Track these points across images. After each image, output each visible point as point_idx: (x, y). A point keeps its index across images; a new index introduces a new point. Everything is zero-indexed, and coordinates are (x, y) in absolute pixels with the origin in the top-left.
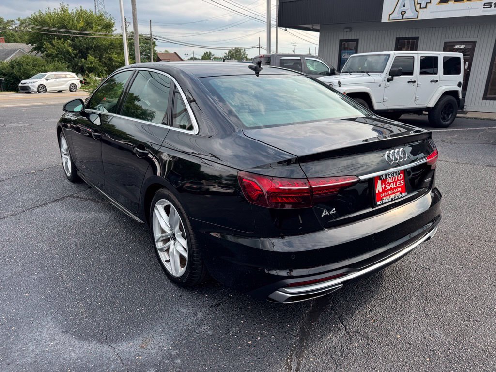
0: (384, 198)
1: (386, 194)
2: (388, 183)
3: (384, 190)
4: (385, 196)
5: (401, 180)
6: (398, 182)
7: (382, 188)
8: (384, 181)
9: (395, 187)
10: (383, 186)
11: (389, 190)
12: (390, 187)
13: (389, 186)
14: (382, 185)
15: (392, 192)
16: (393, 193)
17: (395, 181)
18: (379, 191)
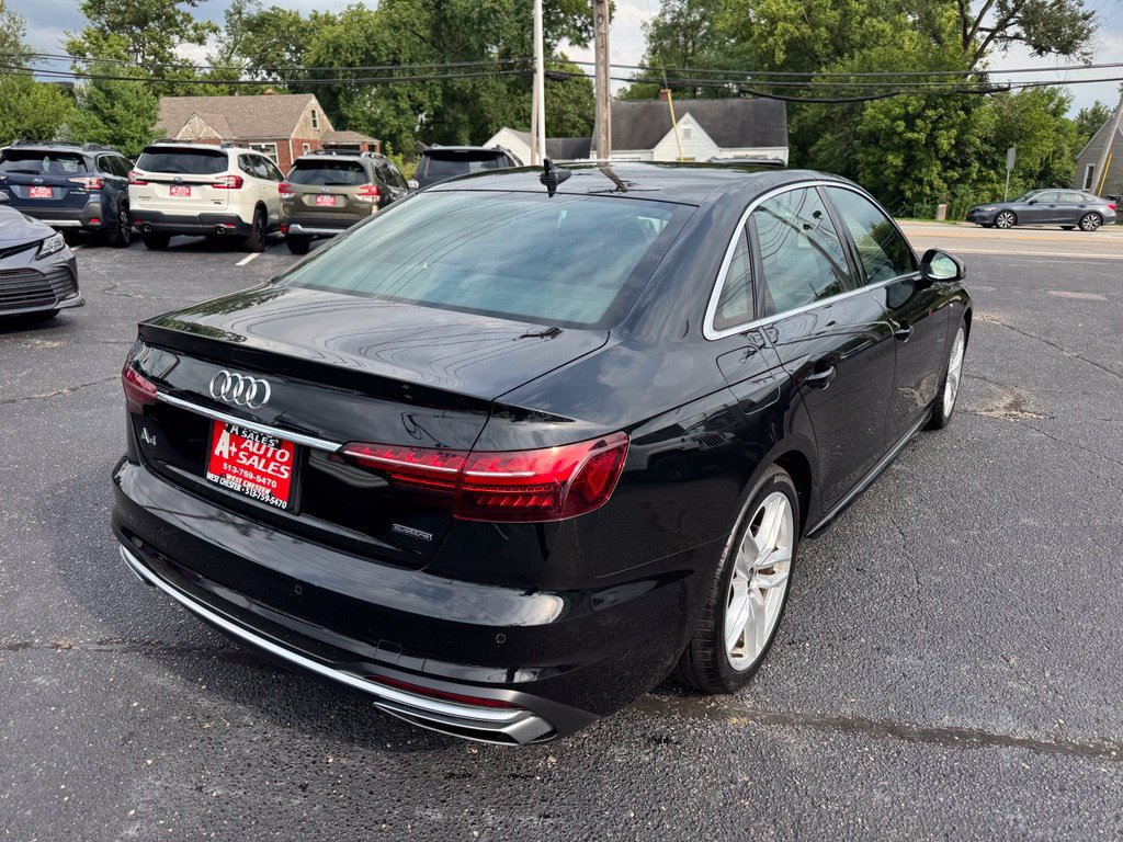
0: (229, 476)
1: (235, 471)
2: (246, 449)
3: (233, 460)
4: (231, 473)
5: (282, 464)
6: (273, 463)
7: (230, 452)
8: (237, 439)
9: (261, 468)
10: (234, 449)
11: (244, 467)
12: (250, 461)
13: (248, 458)
14: (231, 445)
15: (251, 476)
16: (254, 481)
17: (264, 455)
18: (221, 453)
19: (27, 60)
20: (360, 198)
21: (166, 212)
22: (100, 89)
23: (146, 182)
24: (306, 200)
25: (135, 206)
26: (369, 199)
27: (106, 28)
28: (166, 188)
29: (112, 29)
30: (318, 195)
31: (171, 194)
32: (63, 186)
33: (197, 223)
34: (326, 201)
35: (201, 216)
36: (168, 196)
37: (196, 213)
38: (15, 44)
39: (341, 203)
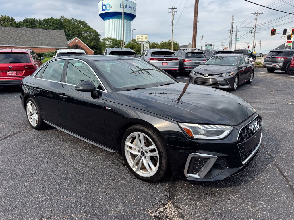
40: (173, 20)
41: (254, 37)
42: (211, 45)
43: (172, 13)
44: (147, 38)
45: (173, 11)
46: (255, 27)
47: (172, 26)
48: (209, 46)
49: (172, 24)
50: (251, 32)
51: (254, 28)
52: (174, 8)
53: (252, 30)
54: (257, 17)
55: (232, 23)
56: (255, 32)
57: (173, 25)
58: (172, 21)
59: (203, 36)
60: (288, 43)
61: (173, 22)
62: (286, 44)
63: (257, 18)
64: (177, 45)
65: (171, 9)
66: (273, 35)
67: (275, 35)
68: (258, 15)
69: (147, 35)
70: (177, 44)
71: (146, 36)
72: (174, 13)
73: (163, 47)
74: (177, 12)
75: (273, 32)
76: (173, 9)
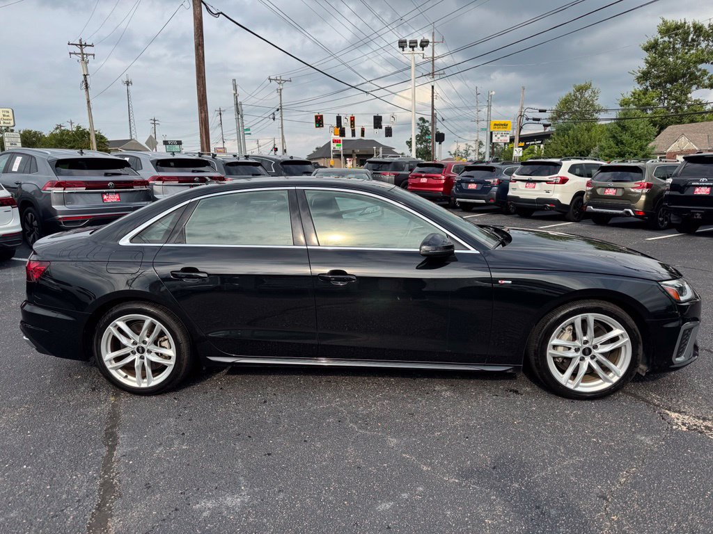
19: (597, 113)
20: (632, 190)
21: (521, 196)
22: (619, 126)
23: (516, 180)
24: (599, 191)
25: (510, 193)
26: (639, 191)
27: (649, 88)
28: (524, 184)
29: (653, 88)
30: (607, 188)
31: (526, 187)
32: (481, 183)
33: (535, 203)
34: (611, 192)
35: (538, 199)
36: (524, 188)
37: (535, 198)
38: (592, 105)
39: (620, 193)
40: (85, 76)
41: (282, 128)
42: (179, 143)
43: (80, 56)
44: (11, 117)
45: (82, 51)
46: (281, 107)
47: (84, 90)
48: (173, 143)
49: (84, 86)
50: (274, 119)
51: (278, 110)
52: (83, 43)
53: (274, 114)
54: (281, 87)
55: (234, 94)
56: (282, 120)
57: (87, 87)
58: (83, 77)
59: (154, 120)
60: (335, 144)
61: (86, 80)
62: (333, 145)
63: (281, 90)
64: (103, 141)
65: (76, 45)
66: (319, 126)
67: (323, 126)
68: (282, 82)
69: (10, 111)
70: (102, 137)
71: (8, 112)
72: (85, 56)
73: (60, 144)
74: (94, 55)
75: (319, 121)
76: (81, 45)
